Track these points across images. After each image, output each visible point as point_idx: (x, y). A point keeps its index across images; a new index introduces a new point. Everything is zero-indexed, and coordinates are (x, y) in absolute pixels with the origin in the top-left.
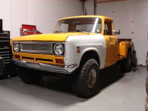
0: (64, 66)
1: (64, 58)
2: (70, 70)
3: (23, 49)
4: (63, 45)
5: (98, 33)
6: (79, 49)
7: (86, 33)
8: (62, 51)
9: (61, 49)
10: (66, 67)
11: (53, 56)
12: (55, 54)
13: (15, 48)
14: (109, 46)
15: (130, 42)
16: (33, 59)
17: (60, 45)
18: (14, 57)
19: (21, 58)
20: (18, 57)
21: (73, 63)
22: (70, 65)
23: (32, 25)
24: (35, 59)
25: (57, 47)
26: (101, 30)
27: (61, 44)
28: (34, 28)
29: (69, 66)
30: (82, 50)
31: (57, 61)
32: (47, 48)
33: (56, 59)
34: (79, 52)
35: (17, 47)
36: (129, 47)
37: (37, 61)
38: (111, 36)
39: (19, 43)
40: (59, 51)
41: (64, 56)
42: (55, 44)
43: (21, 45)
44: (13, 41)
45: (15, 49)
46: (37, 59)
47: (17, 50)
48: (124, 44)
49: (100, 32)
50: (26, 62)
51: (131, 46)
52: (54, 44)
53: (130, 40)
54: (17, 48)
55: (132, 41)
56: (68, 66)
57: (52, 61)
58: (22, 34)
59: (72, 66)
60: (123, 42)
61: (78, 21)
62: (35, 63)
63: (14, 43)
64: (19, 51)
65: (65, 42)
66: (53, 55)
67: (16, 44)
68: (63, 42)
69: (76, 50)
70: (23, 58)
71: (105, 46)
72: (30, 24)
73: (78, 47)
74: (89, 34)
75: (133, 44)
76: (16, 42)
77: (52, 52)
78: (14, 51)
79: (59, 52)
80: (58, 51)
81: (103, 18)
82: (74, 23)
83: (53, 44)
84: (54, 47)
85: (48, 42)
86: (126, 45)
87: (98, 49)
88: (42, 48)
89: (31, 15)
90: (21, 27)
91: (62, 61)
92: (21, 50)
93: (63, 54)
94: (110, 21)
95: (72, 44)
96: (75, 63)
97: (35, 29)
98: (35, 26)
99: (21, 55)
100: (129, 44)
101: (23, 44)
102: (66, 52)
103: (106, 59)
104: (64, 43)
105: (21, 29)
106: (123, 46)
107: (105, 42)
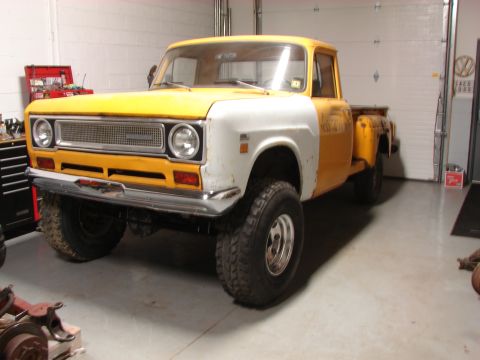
0: (198, 195)
1: (202, 167)
2: (220, 205)
3: (64, 139)
4: (200, 130)
5: (295, 90)
6: (245, 142)
7: (258, 89)
8: (195, 147)
9: (191, 140)
10: (205, 197)
11: (166, 162)
12: (172, 156)
13: (38, 134)
14: (328, 130)
15: (383, 118)
16: (100, 170)
17: (187, 130)
18: (34, 163)
19: (58, 166)
20: (46, 163)
21: (228, 183)
22: (217, 190)
24: (106, 172)
25: (179, 135)
26: (303, 82)
27: (193, 126)
28: (64, 74)
29: (215, 194)
30: (256, 146)
31: (179, 177)
32: (145, 137)
33: (176, 173)
34: (244, 149)
35: (44, 131)
36: (382, 132)
37: (114, 177)
39: (52, 122)
40: (187, 145)
41: (202, 162)
42: (172, 125)
43: (56, 125)
44: (30, 113)
45: (36, 140)
46: (111, 172)
47: (43, 140)
48: (367, 124)
49: (301, 89)
50: (78, 182)
51: (388, 131)
52: (169, 127)
53: (382, 112)
54: (43, 137)
55: (389, 113)
56: (211, 195)
57: (161, 176)
59: (226, 193)
60: (365, 119)
61: (233, 52)
62: (107, 184)
63: (33, 121)
64: (53, 144)
65: (205, 119)
66: (165, 158)
67: (41, 122)
68: (199, 119)
69: (238, 144)
70: (65, 166)
71: (316, 132)
73: (244, 136)
74: (268, 94)
75: (392, 125)
76: (42, 118)
77: (161, 149)
78: (35, 144)
79: (187, 150)
80: (183, 147)
81: (309, 45)
82: (219, 57)
83: (166, 125)
84: (171, 134)
85: (150, 120)
86: (373, 126)
87: (297, 142)
91: (195, 179)
92: (58, 142)
93: (198, 157)
95: (227, 125)
96: (236, 185)
98: (68, 68)
99: (58, 157)
100: (383, 124)
101: (64, 125)
102: (206, 150)
103: (317, 172)
104: (200, 122)
106: (365, 130)
107: (317, 119)
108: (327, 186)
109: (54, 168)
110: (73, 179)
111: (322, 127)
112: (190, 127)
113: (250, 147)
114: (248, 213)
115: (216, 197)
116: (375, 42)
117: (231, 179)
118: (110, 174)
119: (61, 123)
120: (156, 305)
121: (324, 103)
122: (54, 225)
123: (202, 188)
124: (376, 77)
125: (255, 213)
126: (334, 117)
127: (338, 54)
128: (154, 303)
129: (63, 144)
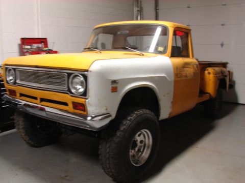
0: (85, 117)
1: (87, 100)
2: (98, 124)
3: (21, 80)
4: (85, 77)
5: (161, 53)
7: (138, 52)
8: (83, 88)
9: (82, 84)
10: (89, 118)
12: (71, 93)
13: (9, 77)
14: (181, 77)
15: (224, 69)
16: (36, 98)
17: (79, 78)
19: (18, 95)
20: (13, 93)
21: (103, 111)
23: (40, 37)
24: (39, 100)
25: (76, 80)
26: (166, 48)
27: (82, 75)
28: (43, 42)
29: (95, 116)
30: (123, 87)
31: (76, 105)
32: (57, 81)
33: (73, 103)
34: (114, 90)
35: (12, 75)
36: (222, 77)
37: (44, 103)
38: (187, 60)
39: (14, 69)
40: (79, 87)
41: (86, 97)
42: (71, 74)
43: (18, 73)
44: (5, 65)
45: (8, 79)
46: (42, 100)
47: (11, 80)
48: (211, 73)
49: (164, 52)
50: (25, 105)
51: (226, 76)
52: (69, 75)
53: (224, 65)
54: (11, 78)
56: (93, 118)
57: (66, 104)
58: (23, 53)
59: (102, 117)
60: (210, 70)
61: (127, 30)
63: (6, 69)
64: (15, 83)
65: (87, 71)
66: (68, 93)
67: (10, 70)
69: (110, 86)
70: (22, 95)
71: (171, 78)
72: (37, 37)
73: (114, 82)
74: (143, 55)
76: (10, 67)
77: (65, 88)
78: (7, 82)
79: (79, 89)
80: (76, 88)
82: (119, 33)
83: (67, 73)
84: (70, 80)
85: (60, 71)
86: (216, 74)
87: (156, 84)
88: (50, 80)
89: (38, 20)
90: (20, 42)
91: (83, 107)
92: (18, 81)
93: (85, 94)
94: (186, 31)
95: (102, 75)
96: (108, 112)
98: (45, 39)
99: (18, 90)
100: (222, 72)
103: (172, 102)
104: (86, 73)
105: (20, 45)
106: (210, 76)
107: (172, 70)
108: (179, 110)
109: (16, 95)
110: (24, 102)
111: (176, 75)
112: (80, 76)
113: (119, 89)
114: (118, 129)
115: (95, 119)
116: (222, 25)
117: (105, 108)
119: (19, 71)
120: (68, 178)
121: (179, 61)
122: (21, 127)
123: (87, 113)
124: (222, 45)
125: (122, 129)
126: (185, 69)
127: (192, 32)
128: (66, 176)
129: (20, 82)
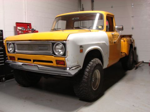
0: (65, 68)
1: (66, 58)
2: (73, 72)
3: (18, 50)
4: (65, 45)
5: (100, 29)
6: (81, 49)
7: (87, 30)
8: (63, 51)
9: (62, 49)
10: (68, 69)
11: (53, 57)
12: (55, 55)
13: (10, 48)
14: (112, 43)
15: (131, 38)
16: (30, 60)
17: (60, 45)
18: (9, 59)
19: (16, 59)
20: (13, 58)
21: (76, 64)
22: (72, 66)
23: (27, 22)
24: (32, 61)
25: (57, 47)
26: (103, 27)
27: (62, 43)
28: (29, 26)
29: (72, 68)
30: (86, 50)
31: (58, 62)
32: (45, 48)
33: (56, 61)
34: (81, 51)
35: (11, 47)
36: (131, 43)
37: (35, 62)
38: (113, 33)
39: (14, 44)
40: (60, 51)
41: (65, 57)
42: (55, 43)
43: (15, 45)
44: (7, 41)
45: (9, 50)
46: (34, 61)
48: (126, 41)
49: (102, 29)
50: (22, 65)
51: (132, 42)
53: (130, 36)
54: (11, 49)
55: (133, 37)
56: (70, 68)
57: (51, 62)
58: (17, 33)
59: (75, 68)
60: (125, 39)
61: (78, 17)
62: (32, 65)
63: (7, 43)
64: (14, 52)
65: (66, 40)
66: (53, 55)
67: (10, 44)
68: (64, 40)
69: (79, 49)
70: (19, 59)
71: (108, 44)
72: (24, 22)
73: (81, 46)
74: (90, 31)
75: (134, 41)
76: (10, 42)
77: (51, 52)
78: (8, 52)
79: (60, 52)
80: (59, 51)
81: (104, 13)
82: (73, 19)
83: (52, 43)
84: (54, 47)
85: (47, 42)
86: (128, 41)
87: (101, 48)
88: (39, 48)
89: (25, 13)
90: (15, 25)
91: (63, 63)
92: (16, 51)
93: (64, 55)
94: (112, 16)
95: (74, 43)
96: (78, 64)
97: (31, 27)
98: (30, 24)
99: (16, 56)
100: (131, 41)
101: (18, 44)
102: (67, 52)
104: (64, 42)
105: (15, 27)
107: (108, 39)
109: (15, 60)
111: (110, 42)
113: (84, 50)
115: (71, 69)
118: (34, 62)
119: (16, 44)
123: (66, 66)
127: (115, 17)
